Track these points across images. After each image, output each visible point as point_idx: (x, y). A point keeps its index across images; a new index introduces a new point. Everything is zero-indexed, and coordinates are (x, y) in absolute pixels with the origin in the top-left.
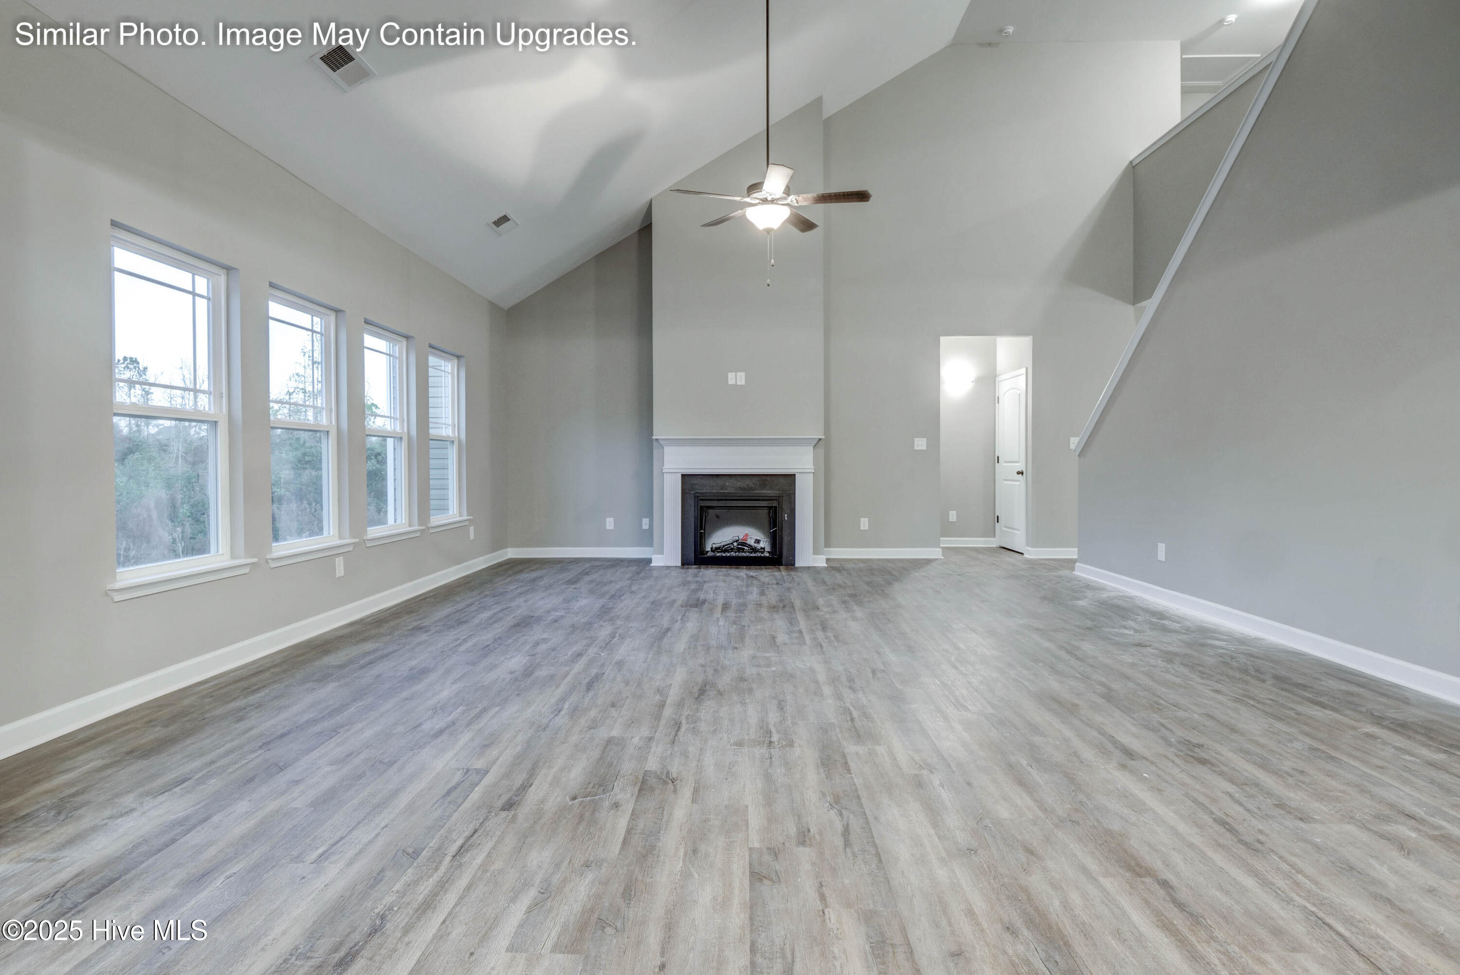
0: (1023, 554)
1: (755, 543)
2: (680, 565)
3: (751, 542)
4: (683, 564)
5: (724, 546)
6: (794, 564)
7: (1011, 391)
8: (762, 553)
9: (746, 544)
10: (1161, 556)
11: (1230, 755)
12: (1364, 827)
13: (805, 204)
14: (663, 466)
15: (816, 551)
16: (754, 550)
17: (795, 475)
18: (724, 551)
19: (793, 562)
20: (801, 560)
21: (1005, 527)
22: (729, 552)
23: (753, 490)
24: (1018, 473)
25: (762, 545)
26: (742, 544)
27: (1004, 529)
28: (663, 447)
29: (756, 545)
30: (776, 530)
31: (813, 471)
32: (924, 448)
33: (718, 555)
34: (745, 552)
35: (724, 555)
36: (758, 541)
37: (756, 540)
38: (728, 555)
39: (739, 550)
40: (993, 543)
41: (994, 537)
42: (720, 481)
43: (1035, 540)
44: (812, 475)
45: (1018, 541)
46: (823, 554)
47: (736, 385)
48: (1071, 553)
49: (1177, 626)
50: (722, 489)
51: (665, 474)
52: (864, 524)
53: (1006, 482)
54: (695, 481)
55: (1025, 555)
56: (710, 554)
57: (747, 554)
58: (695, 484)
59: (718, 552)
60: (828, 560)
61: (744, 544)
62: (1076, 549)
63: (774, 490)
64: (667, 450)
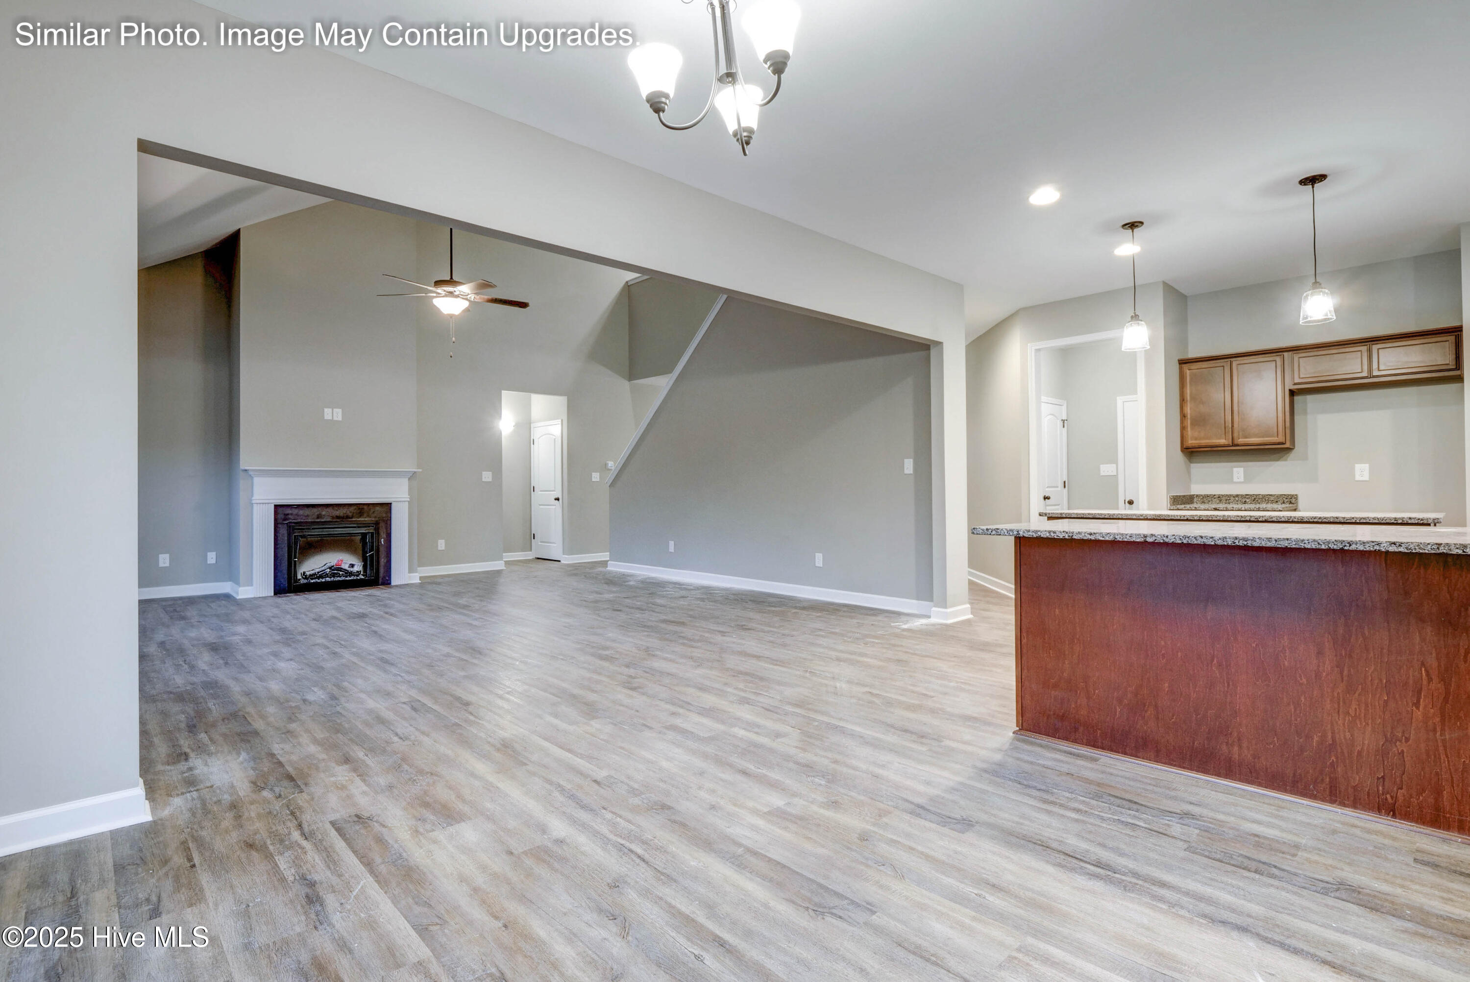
0: (559, 561)
1: (349, 567)
2: (273, 594)
3: (346, 566)
4: (276, 593)
5: (318, 572)
6: (390, 584)
7: (544, 437)
8: (358, 576)
9: (342, 568)
10: (672, 549)
11: (756, 626)
12: (810, 634)
13: (479, 301)
14: (252, 496)
15: (411, 570)
16: (351, 574)
17: (391, 504)
18: (318, 578)
19: (389, 582)
20: (397, 579)
21: (541, 542)
22: (322, 578)
23: (350, 518)
24: (556, 499)
25: (356, 569)
26: (336, 570)
27: (540, 543)
28: (252, 478)
29: (352, 569)
30: (373, 554)
31: (409, 500)
32: (490, 480)
33: (312, 581)
34: (340, 577)
35: (319, 581)
36: (352, 566)
37: (350, 564)
38: (323, 580)
39: (334, 575)
40: (530, 555)
41: (531, 550)
42: (315, 511)
43: (569, 549)
44: (407, 503)
45: (555, 550)
46: (417, 572)
47: (332, 420)
48: (604, 556)
49: (692, 587)
50: (318, 518)
51: (255, 506)
52: (441, 544)
53: (541, 507)
54: (289, 511)
55: (562, 562)
56: (303, 581)
57: (343, 578)
58: (288, 514)
59: (312, 579)
60: (421, 578)
61: (340, 569)
62: (608, 553)
63: (370, 517)
64: (257, 480)
